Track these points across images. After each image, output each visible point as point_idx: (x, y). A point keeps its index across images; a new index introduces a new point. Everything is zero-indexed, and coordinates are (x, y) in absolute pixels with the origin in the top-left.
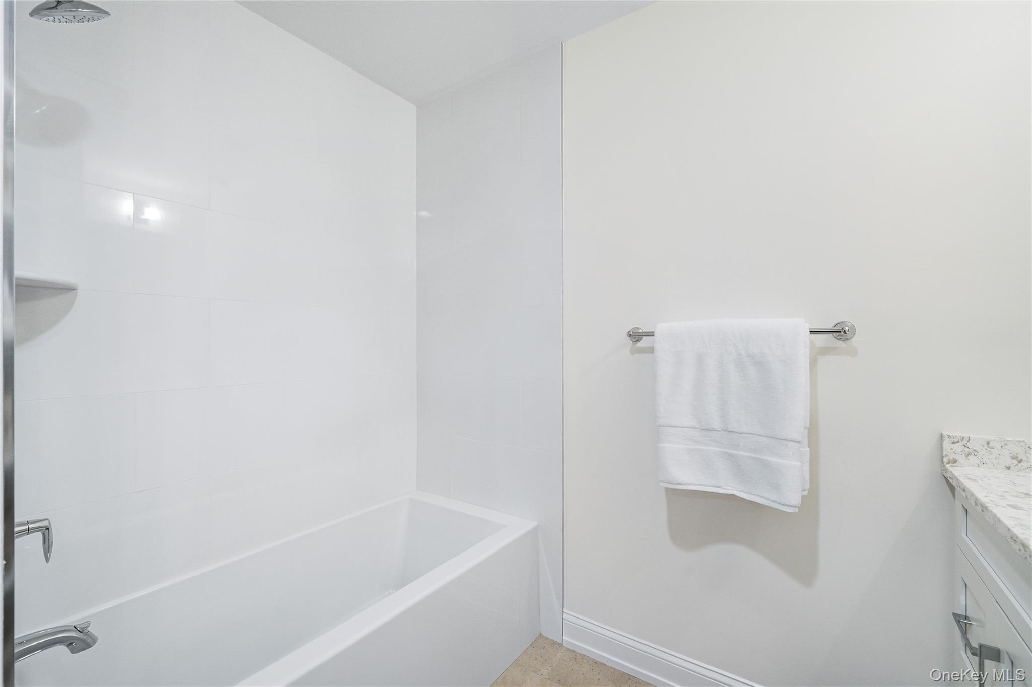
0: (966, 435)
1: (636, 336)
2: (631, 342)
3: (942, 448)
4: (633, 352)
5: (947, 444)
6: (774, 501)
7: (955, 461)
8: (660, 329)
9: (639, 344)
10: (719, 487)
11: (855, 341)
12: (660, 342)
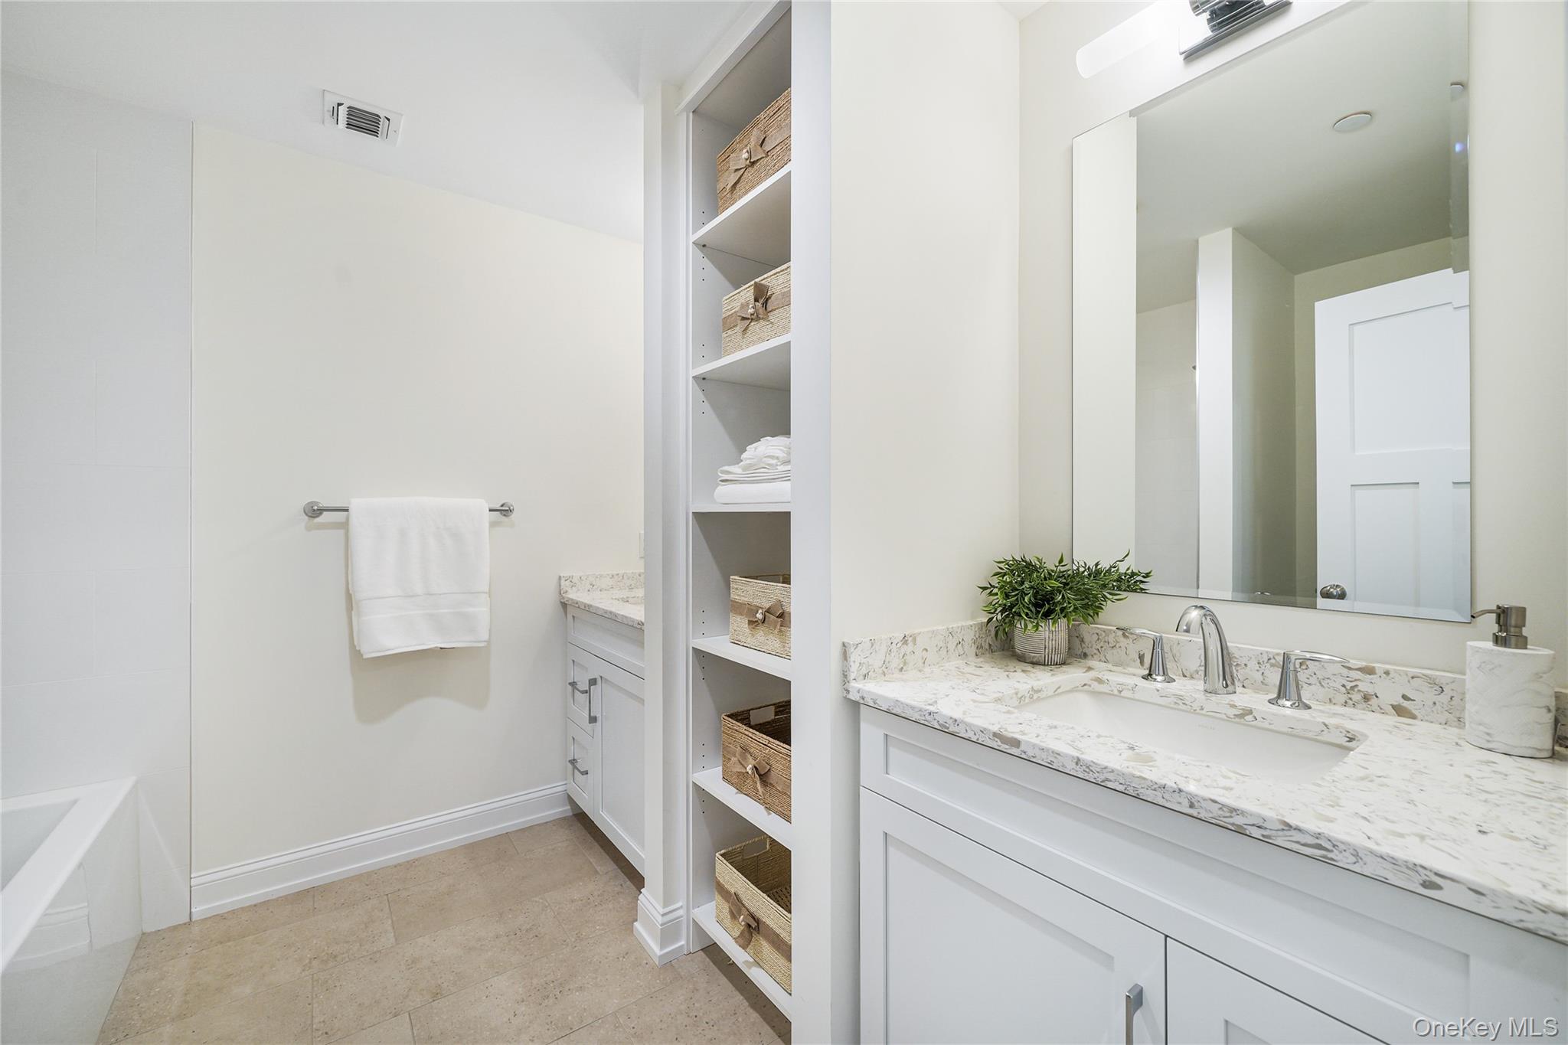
0: (571, 575)
1: (314, 512)
2: (306, 517)
3: (560, 586)
4: (308, 529)
5: (563, 582)
6: (471, 642)
7: (566, 592)
8: (356, 504)
9: (317, 520)
10: (423, 644)
11: (513, 516)
12: (356, 518)
